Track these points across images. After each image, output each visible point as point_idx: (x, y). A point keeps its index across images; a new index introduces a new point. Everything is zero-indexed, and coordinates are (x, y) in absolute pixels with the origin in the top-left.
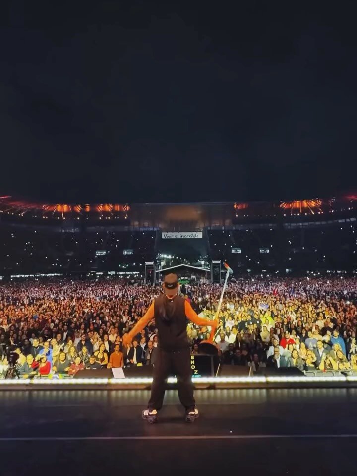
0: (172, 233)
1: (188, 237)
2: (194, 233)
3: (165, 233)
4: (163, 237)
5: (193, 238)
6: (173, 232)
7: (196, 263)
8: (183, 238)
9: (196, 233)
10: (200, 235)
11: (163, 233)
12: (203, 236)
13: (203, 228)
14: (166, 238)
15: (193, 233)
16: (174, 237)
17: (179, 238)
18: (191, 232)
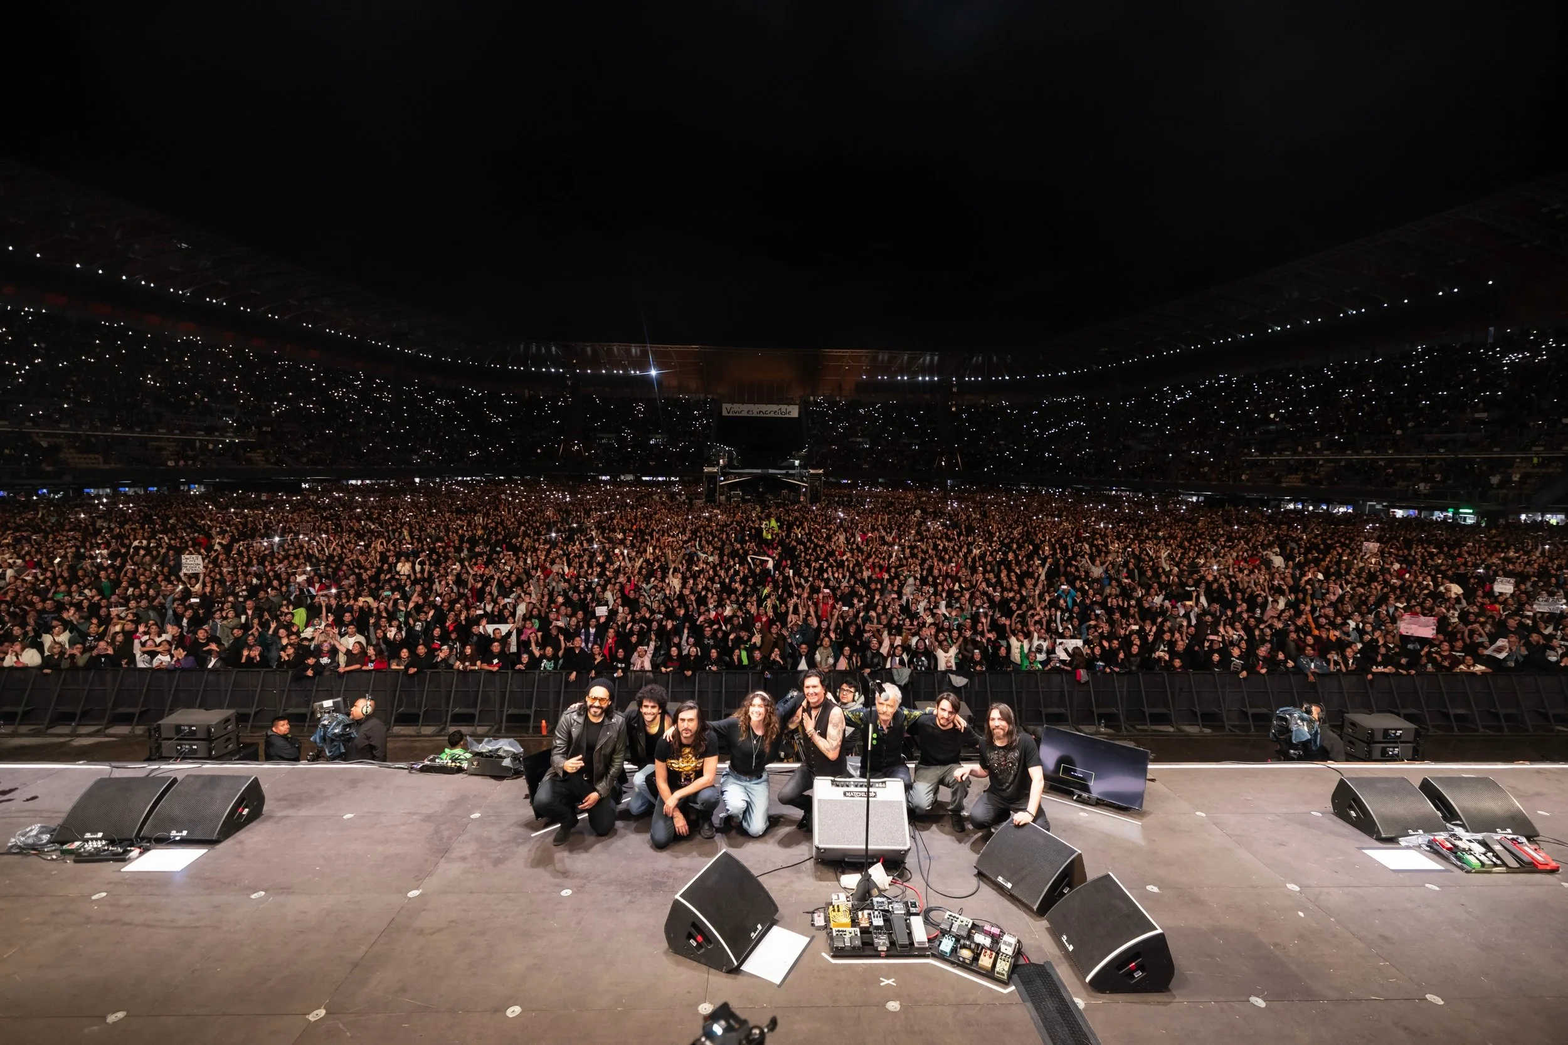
0: (740, 405)
1: (772, 415)
2: (783, 407)
3: (729, 406)
4: (725, 413)
5: (780, 416)
6: (743, 404)
7: (783, 462)
8: (761, 415)
9: (786, 406)
10: (794, 412)
11: (724, 406)
12: (800, 413)
13: (801, 397)
14: (731, 414)
15: (781, 406)
16: (745, 414)
17: (755, 415)
18: (778, 404)
